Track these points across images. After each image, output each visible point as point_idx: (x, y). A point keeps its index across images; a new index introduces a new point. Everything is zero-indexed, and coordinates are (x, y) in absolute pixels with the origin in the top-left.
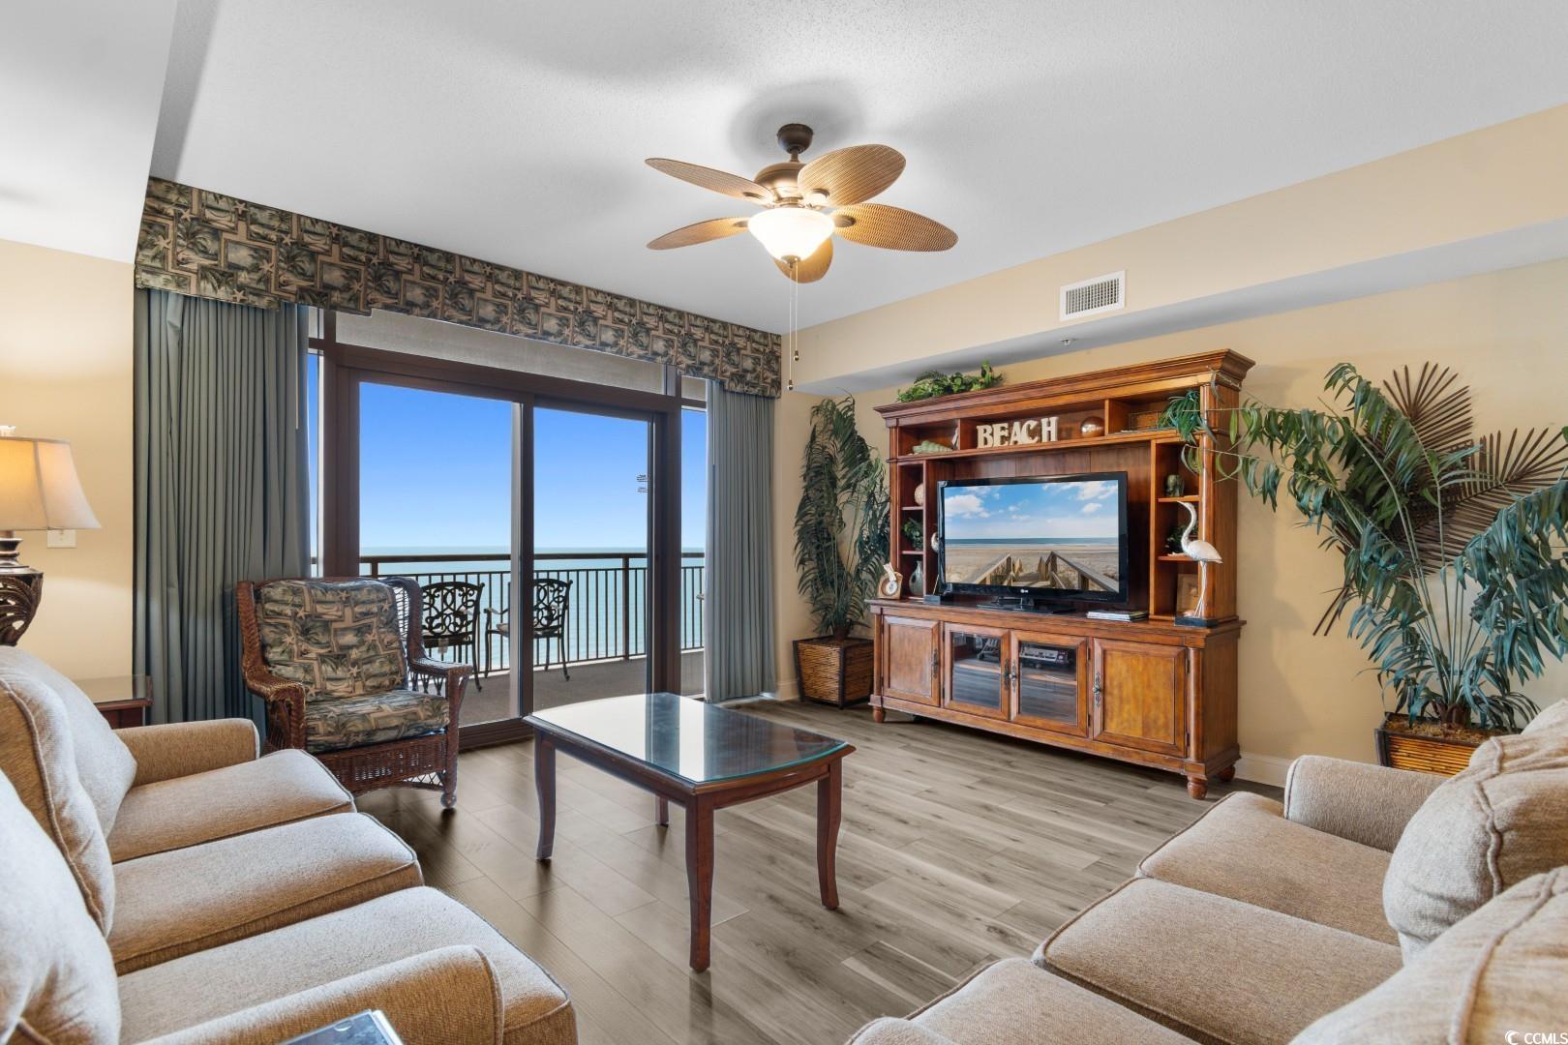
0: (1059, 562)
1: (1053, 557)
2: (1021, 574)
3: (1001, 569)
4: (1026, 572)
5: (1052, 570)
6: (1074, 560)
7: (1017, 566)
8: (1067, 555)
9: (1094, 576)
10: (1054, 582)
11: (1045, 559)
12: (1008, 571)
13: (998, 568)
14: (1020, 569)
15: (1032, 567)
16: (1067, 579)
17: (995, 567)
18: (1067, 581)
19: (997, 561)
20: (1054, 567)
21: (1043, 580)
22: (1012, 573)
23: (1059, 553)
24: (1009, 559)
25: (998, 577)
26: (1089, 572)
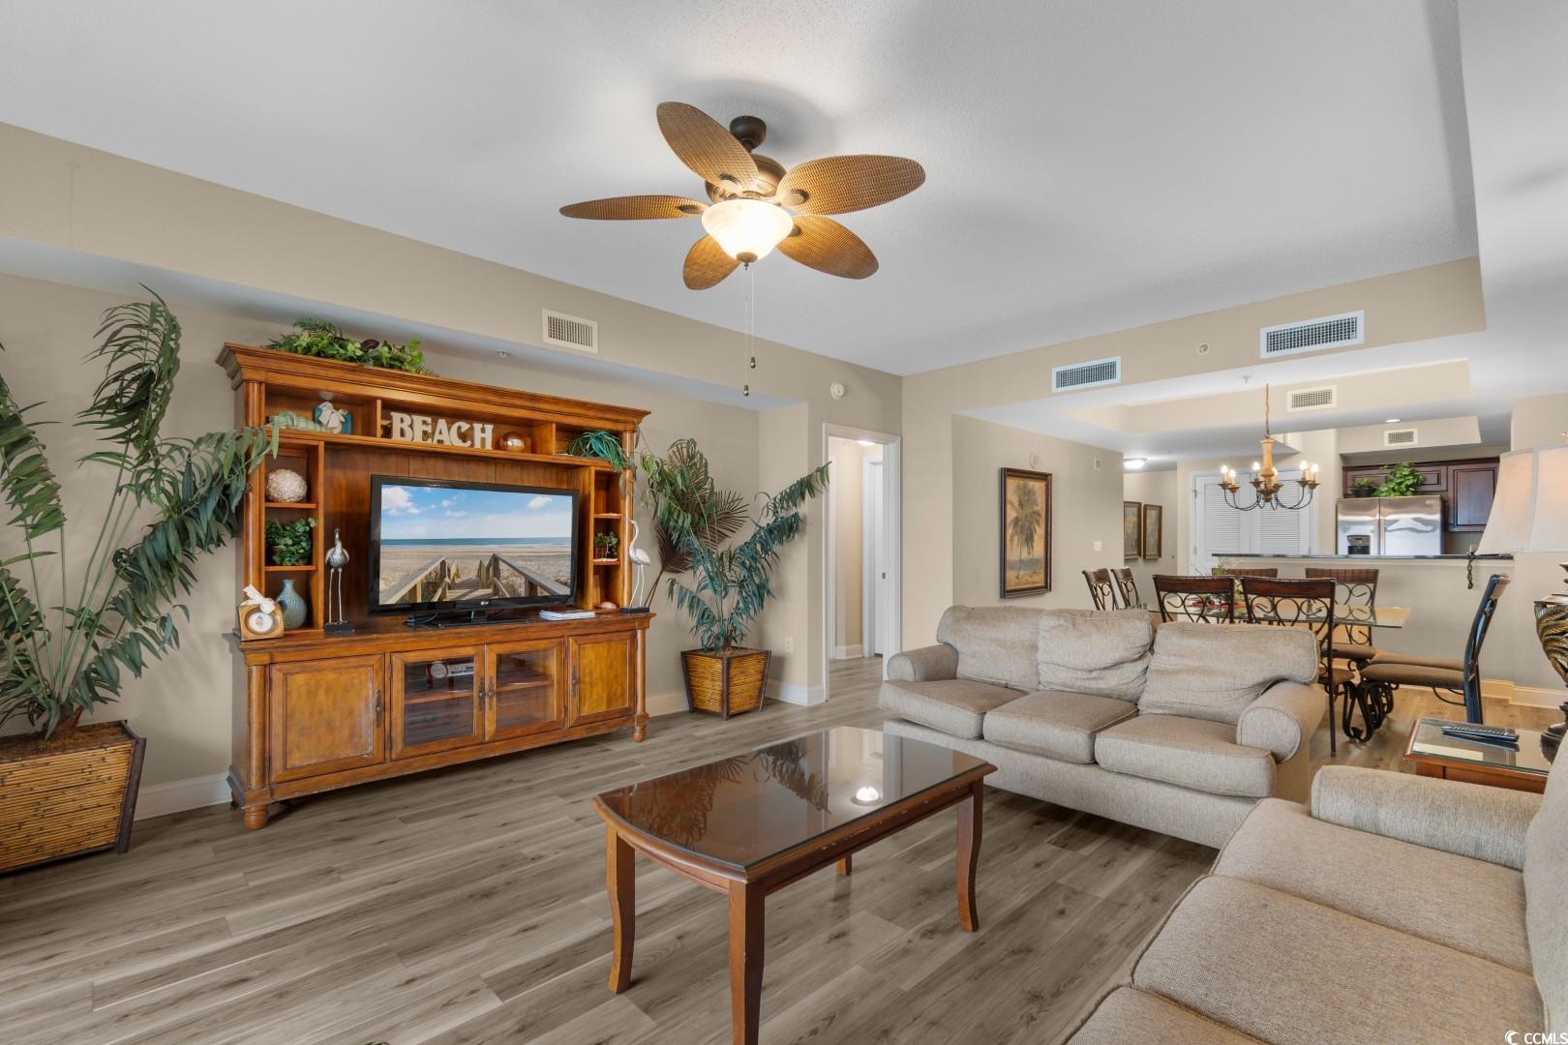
0: (502, 566)
1: (495, 560)
2: (457, 581)
3: (433, 575)
4: (463, 578)
5: (494, 576)
6: (519, 564)
7: (453, 571)
8: (512, 558)
9: (543, 582)
10: (497, 590)
11: (486, 563)
12: (443, 577)
13: (430, 574)
14: (457, 575)
15: (470, 573)
16: (512, 586)
17: (427, 573)
18: (511, 588)
19: (429, 565)
20: (497, 572)
21: (484, 587)
22: (447, 579)
23: (502, 555)
24: (443, 563)
25: (430, 586)
26: (537, 578)
